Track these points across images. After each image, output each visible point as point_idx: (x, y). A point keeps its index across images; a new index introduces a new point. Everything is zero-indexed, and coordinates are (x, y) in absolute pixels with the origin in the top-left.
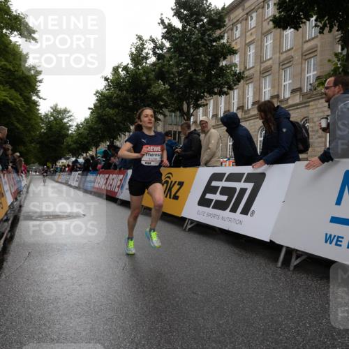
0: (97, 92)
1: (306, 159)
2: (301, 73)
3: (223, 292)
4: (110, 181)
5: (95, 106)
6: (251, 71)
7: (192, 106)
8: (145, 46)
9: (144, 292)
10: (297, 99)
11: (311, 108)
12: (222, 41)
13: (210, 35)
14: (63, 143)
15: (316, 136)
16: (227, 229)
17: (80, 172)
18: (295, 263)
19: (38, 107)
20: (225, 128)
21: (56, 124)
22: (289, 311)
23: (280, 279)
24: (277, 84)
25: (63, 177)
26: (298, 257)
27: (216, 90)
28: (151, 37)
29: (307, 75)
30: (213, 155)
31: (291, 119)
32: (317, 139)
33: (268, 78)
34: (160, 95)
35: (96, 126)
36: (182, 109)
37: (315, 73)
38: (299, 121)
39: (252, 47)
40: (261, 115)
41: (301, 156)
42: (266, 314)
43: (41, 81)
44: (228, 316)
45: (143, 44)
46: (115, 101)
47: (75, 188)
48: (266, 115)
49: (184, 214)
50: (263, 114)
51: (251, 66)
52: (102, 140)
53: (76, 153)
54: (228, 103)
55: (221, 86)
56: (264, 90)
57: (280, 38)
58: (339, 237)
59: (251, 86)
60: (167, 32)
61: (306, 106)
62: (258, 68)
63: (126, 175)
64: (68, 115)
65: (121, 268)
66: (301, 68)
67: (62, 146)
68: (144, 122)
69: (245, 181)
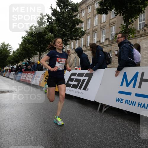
0: (23, 37)
2: (109, 32)
3: (75, 123)
5: (22, 43)
6: (89, 31)
10: (107, 43)
11: (113, 46)
15: (115, 58)
16: (77, 96)
17: (15, 72)
18: (104, 110)
20: (77, 54)
21: (4, 51)
22: (101, 130)
23: (98, 117)
24: (99, 36)
26: (105, 107)
27: (74, 38)
28: (46, 14)
29: (111, 33)
32: (115, 59)
33: (96, 34)
34: (50, 39)
35: (22, 52)
37: (115, 32)
39: (90, 20)
41: (108, 66)
42: (92, 131)
44: (76, 133)
45: (43, 17)
46: (31, 41)
47: (12, 79)
50: (92, 49)
51: (89, 28)
52: (25, 58)
53: (13, 64)
54: (79, 43)
55: (76, 36)
56: (94, 39)
57: (101, 18)
58: (122, 99)
59: (89, 37)
60: (53, 12)
61: (111, 46)
62: (92, 29)
63: (35, 73)
64: (10, 47)
65: (31, 114)
66: (109, 30)
67: (7, 60)
68: (57, 46)
69: (85, 76)
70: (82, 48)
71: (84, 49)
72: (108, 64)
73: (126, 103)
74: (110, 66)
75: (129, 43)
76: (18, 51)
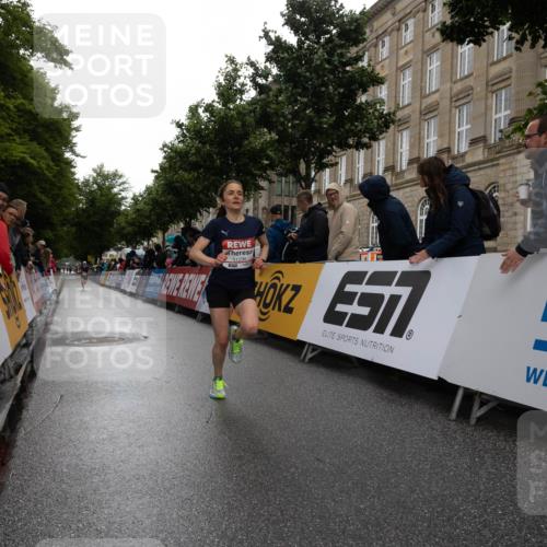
0: (165, 146)
1: (495, 250)
2: (486, 114)
3: (365, 459)
4: (185, 285)
5: (161, 167)
6: (406, 111)
7: (313, 166)
8: (239, 73)
9: (240, 458)
10: (479, 154)
11: (502, 168)
12: (360, 64)
13: (342, 55)
14: (112, 226)
15: (510, 213)
16: (368, 359)
17: (138, 270)
18: (479, 414)
19: (73, 170)
21: (102, 195)
23: (454, 439)
24: (447, 131)
25: (113, 277)
26: (482, 404)
27: (351, 141)
28: (249, 58)
29: (494, 117)
30: (348, 244)
32: (511, 217)
33: (433, 122)
34: (263, 150)
35: (163, 199)
36: (299, 171)
37: (508, 112)
38: (482, 188)
39: (408, 72)
40: (423, 179)
42: (434, 493)
43: (77, 129)
44: (373, 497)
45: (236, 70)
46: (193, 159)
47: (131, 295)
48: (431, 179)
49: (301, 336)
50: (426, 178)
51: (406, 103)
52: (173, 219)
53: (132, 241)
54: (370, 161)
55: (358, 135)
56: (426, 141)
57: (452, 58)
59: (406, 134)
60: (273, 51)
61: (493, 166)
62: (418, 106)
64: (120, 181)
65: (205, 420)
66: (486, 105)
67: (112, 229)
69: (398, 284)
76: (149, 194)
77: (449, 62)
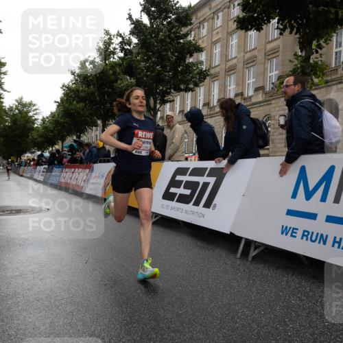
0: (63, 86)
1: (268, 155)
2: (264, 72)
3: (184, 283)
4: (76, 175)
5: (62, 99)
6: (217, 69)
7: (158, 101)
8: (112, 41)
9: (106, 285)
10: (260, 97)
11: (272, 106)
12: (189, 38)
14: (28, 137)
15: (277, 133)
16: (189, 221)
18: (254, 254)
19: (2, 100)
20: (190, 124)
21: (21, 117)
22: (246, 300)
23: (239, 269)
24: (241, 82)
26: (256, 248)
27: (182, 87)
28: (118, 32)
29: (269, 75)
30: (177, 150)
31: (251, 116)
32: (278, 135)
33: (232, 77)
35: (62, 120)
36: (150, 104)
37: (277, 72)
39: (218, 45)
41: (262, 152)
42: (224, 303)
43: (5, 73)
45: (110, 39)
46: (82, 94)
48: (227, 112)
51: (217, 64)
52: (69, 133)
53: (42, 147)
54: (194, 99)
55: (187, 83)
56: (229, 88)
57: (245, 38)
58: (294, 229)
59: (216, 84)
60: (134, 27)
61: (268, 104)
62: (223, 66)
63: (91, 169)
64: (34, 108)
65: (84, 262)
66: (264, 67)
67: (27, 139)
68: (134, 105)
69: (208, 176)
70: (200, 111)
71: (205, 112)
72: (262, 147)
73: (305, 238)
74: (266, 152)
75: (313, 97)
76: (53, 117)
77: (243, 40)
